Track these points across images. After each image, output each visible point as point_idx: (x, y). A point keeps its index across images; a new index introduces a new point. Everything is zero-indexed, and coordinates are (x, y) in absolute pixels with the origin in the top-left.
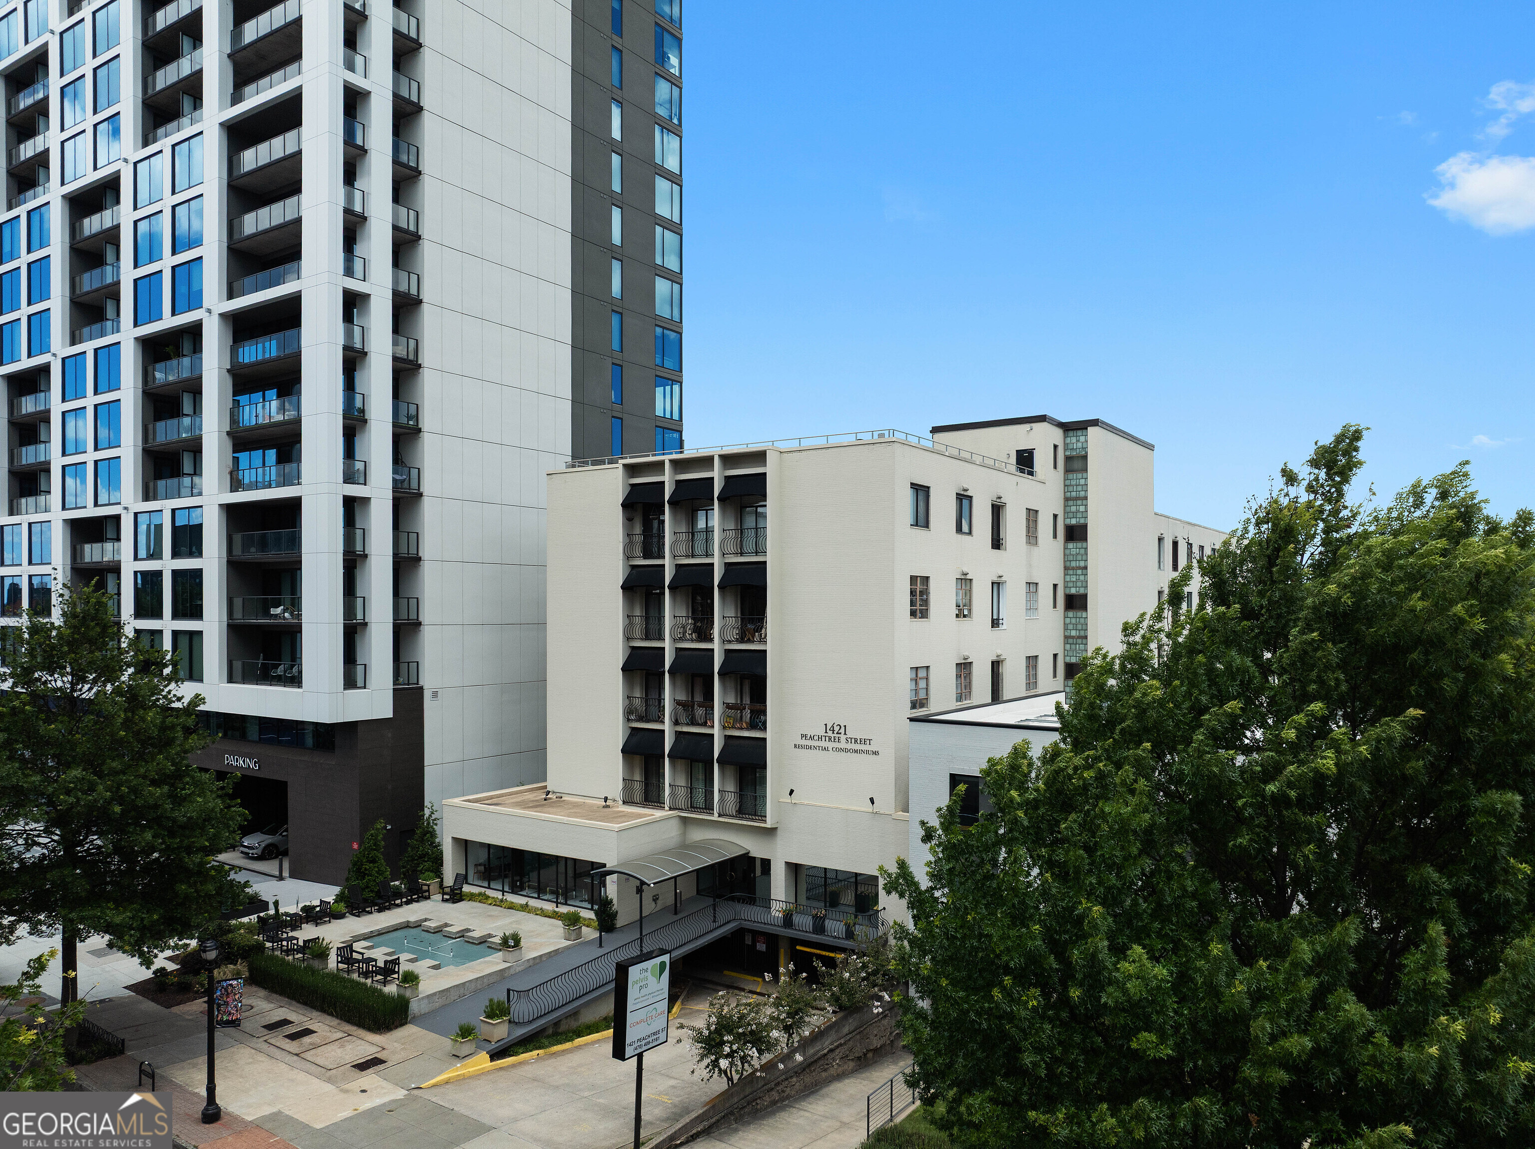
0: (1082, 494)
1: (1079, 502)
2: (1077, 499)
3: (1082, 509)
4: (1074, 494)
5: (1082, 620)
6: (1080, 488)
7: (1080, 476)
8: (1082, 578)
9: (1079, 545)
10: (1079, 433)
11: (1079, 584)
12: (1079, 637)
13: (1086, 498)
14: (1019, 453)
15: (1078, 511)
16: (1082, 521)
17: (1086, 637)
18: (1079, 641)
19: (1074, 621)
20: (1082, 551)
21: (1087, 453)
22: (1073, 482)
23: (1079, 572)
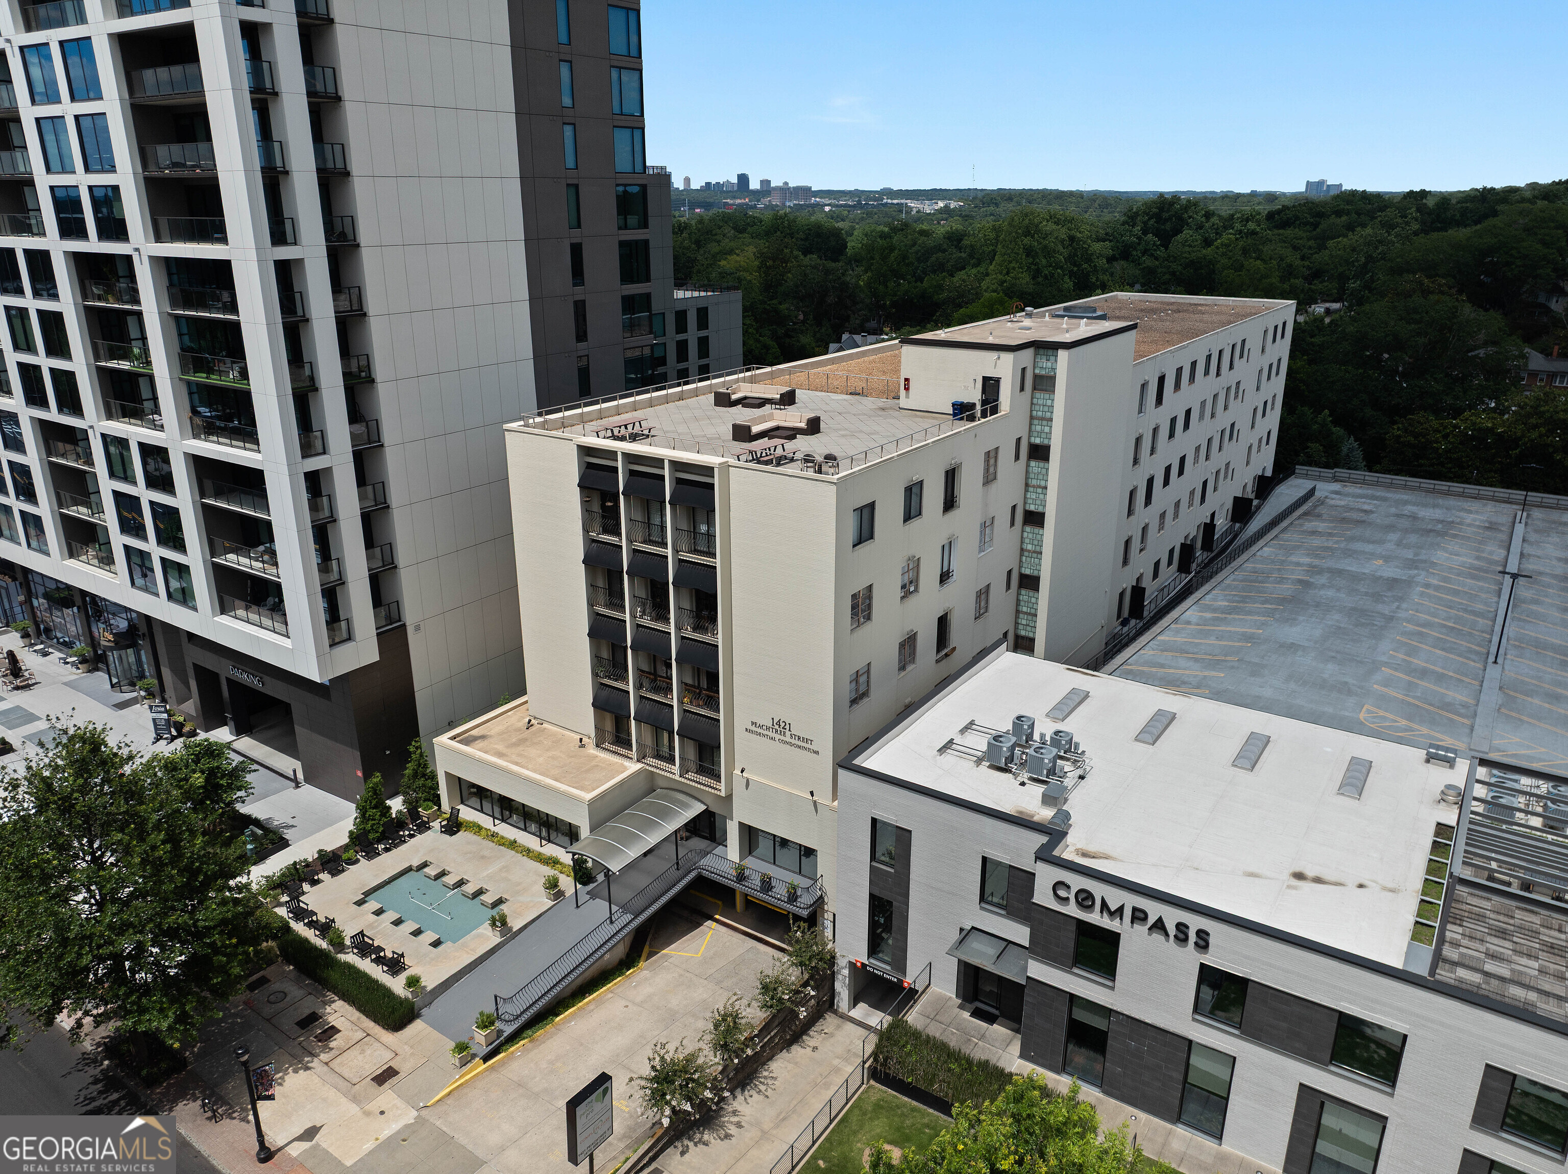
0: (1048, 415)
1: (1045, 423)
2: (1042, 419)
3: (1047, 429)
4: (1040, 414)
5: (1039, 537)
6: (1046, 409)
7: (1047, 396)
8: (1041, 496)
9: (1041, 464)
10: (1050, 352)
11: (1038, 502)
12: (1034, 552)
13: (1051, 420)
14: (986, 379)
15: (1042, 432)
16: (1046, 442)
17: (1041, 553)
18: (1034, 555)
19: (1030, 536)
20: (1044, 471)
21: (1055, 374)
22: (1040, 402)
23: (1039, 490)
